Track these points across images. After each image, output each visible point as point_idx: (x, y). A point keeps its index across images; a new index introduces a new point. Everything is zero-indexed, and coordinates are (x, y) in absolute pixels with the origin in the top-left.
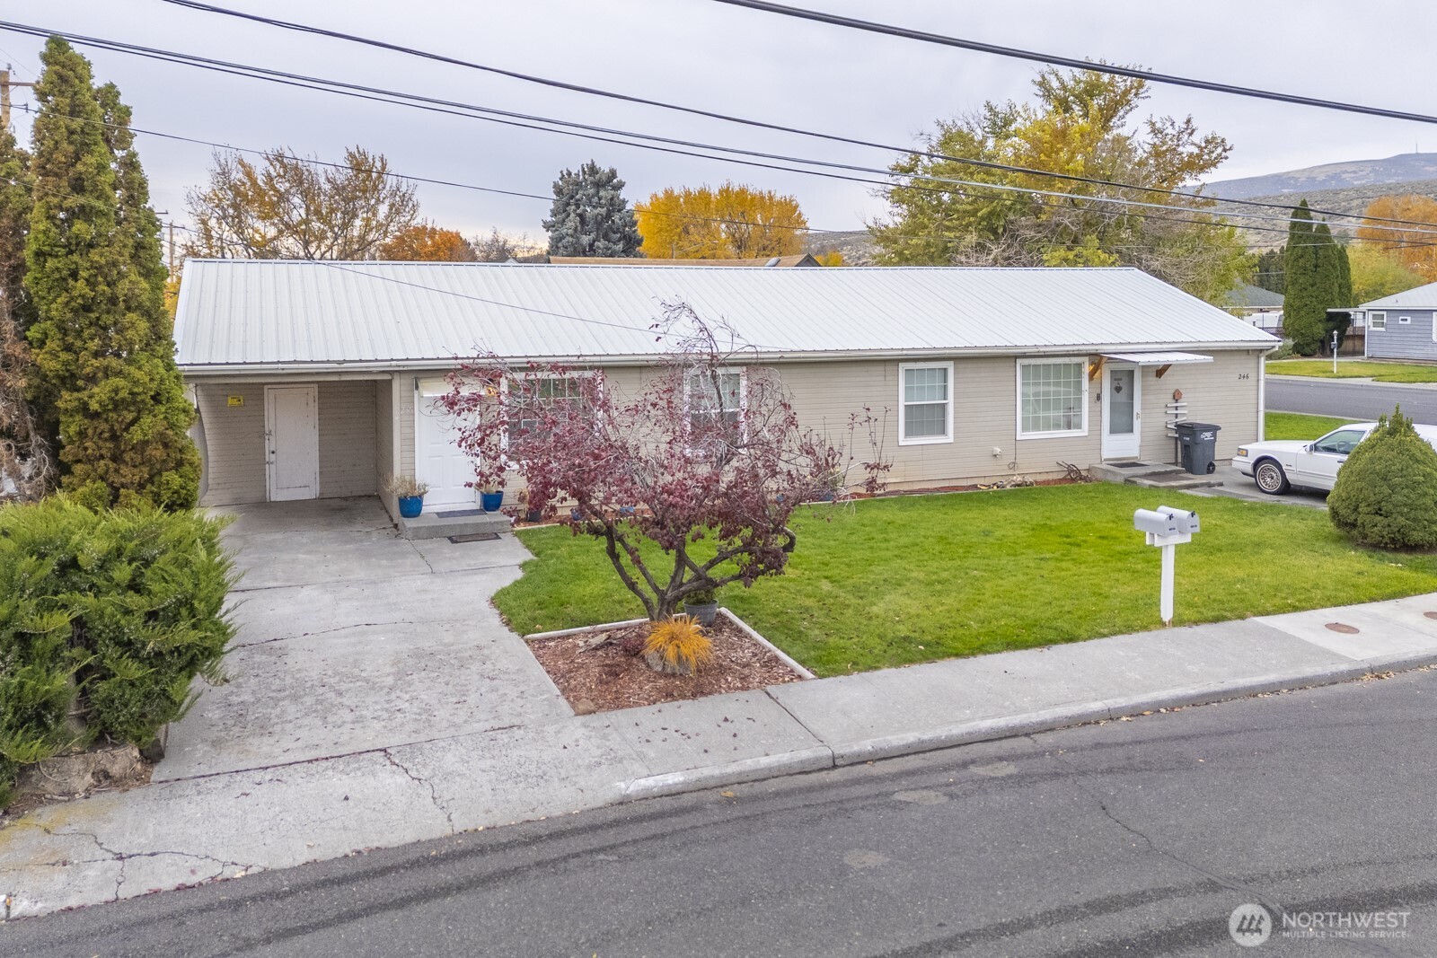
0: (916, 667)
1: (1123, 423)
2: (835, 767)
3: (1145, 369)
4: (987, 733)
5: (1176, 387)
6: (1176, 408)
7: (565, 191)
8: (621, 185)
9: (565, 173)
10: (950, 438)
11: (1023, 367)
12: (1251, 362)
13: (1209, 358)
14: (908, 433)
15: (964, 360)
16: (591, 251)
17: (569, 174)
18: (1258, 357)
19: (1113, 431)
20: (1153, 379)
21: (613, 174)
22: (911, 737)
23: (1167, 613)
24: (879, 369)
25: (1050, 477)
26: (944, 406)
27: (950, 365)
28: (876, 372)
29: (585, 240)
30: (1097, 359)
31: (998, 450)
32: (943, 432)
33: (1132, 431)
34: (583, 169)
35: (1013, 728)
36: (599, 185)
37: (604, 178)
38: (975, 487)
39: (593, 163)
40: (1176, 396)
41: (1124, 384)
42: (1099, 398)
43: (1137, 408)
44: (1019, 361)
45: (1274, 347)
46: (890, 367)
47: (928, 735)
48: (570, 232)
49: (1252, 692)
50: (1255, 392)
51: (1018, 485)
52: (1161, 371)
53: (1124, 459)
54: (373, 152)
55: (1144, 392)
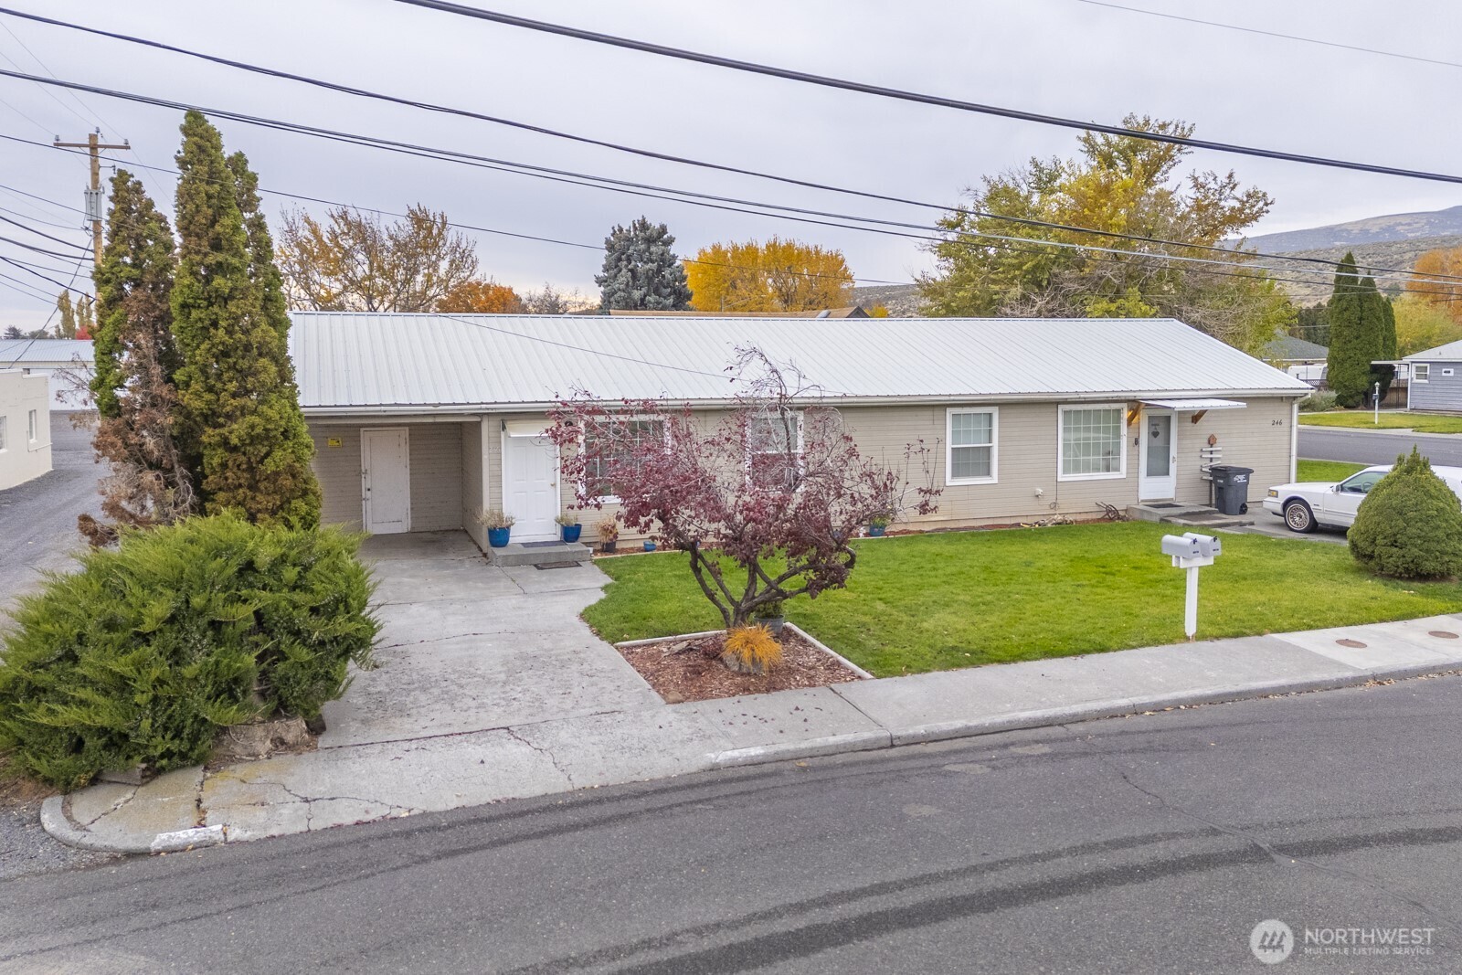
0: (963, 670)
1: (1159, 467)
2: (893, 746)
3: (1182, 414)
4: (1025, 721)
5: (1211, 432)
6: (1211, 452)
7: (617, 246)
8: (671, 241)
9: (616, 229)
10: (994, 479)
11: (1065, 412)
12: (1284, 408)
13: (1243, 405)
14: (955, 474)
15: (1009, 405)
16: (642, 305)
17: (621, 230)
18: (1292, 404)
19: (1149, 474)
20: (1189, 424)
21: (663, 230)
22: (959, 724)
23: (1191, 628)
24: (928, 414)
25: (1089, 517)
26: (988, 449)
27: (995, 411)
28: (924, 418)
29: (637, 294)
30: (1135, 405)
31: (1040, 491)
32: (988, 473)
33: (1168, 474)
34: (634, 225)
35: (1048, 718)
36: (650, 241)
37: (655, 234)
38: (1018, 525)
39: (644, 219)
40: (1211, 441)
41: (1160, 429)
42: (1137, 442)
43: (1173, 452)
44: (1060, 407)
45: (1306, 394)
46: (938, 413)
47: (974, 723)
48: (622, 287)
49: (1264, 694)
50: (1287, 438)
51: (1059, 524)
52: (1197, 417)
53: (1157, 500)
54: (434, 209)
55: (1181, 437)
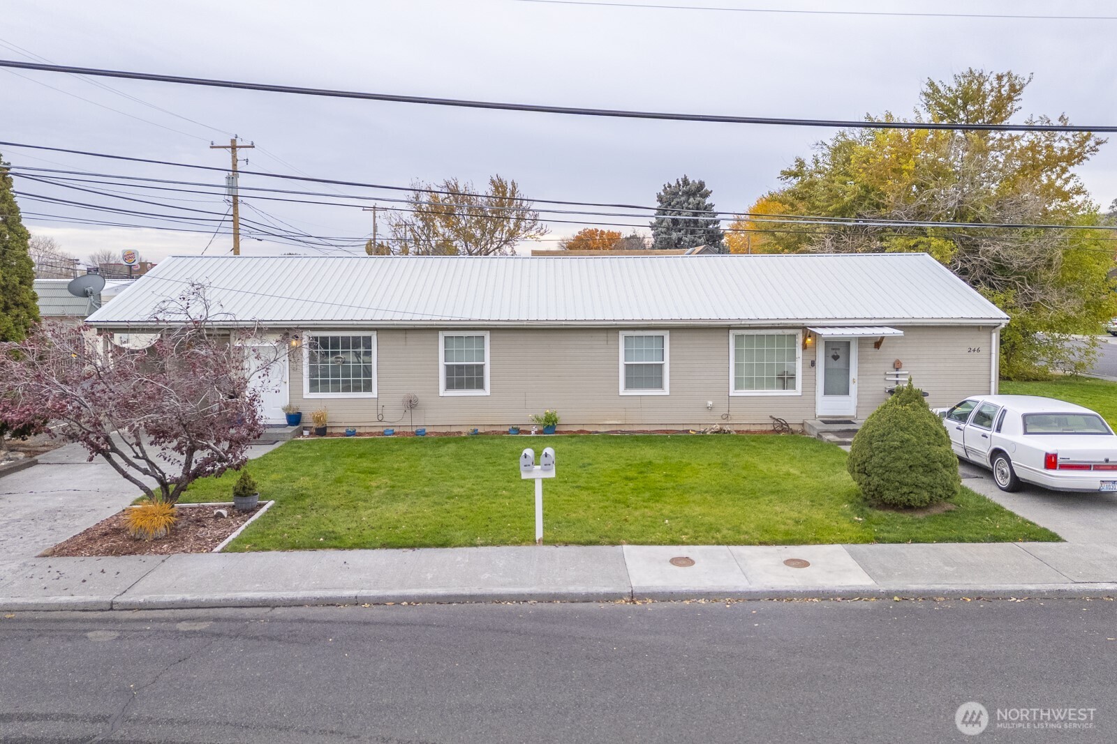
1: (836, 386)
2: (111, 609)
3: (862, 341)
5: (897, 357)
6: (897, 376)
7: (664, 199)
8: (706, 195)
9: (666, 186)
10: (666, 391)
11: (737, 337)
12: (983, 337)
14: (628, 386)
15: (680, 330)
17: (670, 186)
18: (991, 333)
19: (827, 392)
20: (871, 350)
21: (702, 185)
23: (539, 534)
24: (603, 335)
25: (764, 428)
27: (666, 334)
28: (599, 340)
30: (806, 331)
31: (710, 403)
32: (661, 386)
33: (847, 393)
34: (678, 182)
36: (689, 194)
37: (693, 188)
38: (687, 431)
39: (686, 177)
40: (897, 366)
41: (841, 353)
42: (813, 364)
43: (853, 374)
44: (731, 332)
45: (1000, 324)
46: (611, 335)
50: (987, 364)
52: (878, 343)
53: (840, 417)
55: (861, 360)
